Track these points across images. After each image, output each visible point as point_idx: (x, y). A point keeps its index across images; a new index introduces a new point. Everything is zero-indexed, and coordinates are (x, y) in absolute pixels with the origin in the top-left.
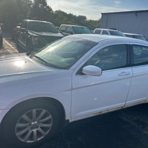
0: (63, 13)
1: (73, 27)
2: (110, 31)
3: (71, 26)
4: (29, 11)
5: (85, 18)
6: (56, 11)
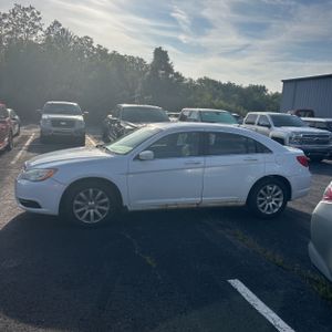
0: (214, 83)
2: (272, 117)
3: (198, 109)
6: (200, 80)
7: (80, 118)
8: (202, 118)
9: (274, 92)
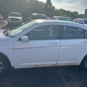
1: (59, 17)
4: (42, 9)
5: (77, 13)
6: (60, 9)
7: (21, 18)
8: (60, 19)
9: (80, 14)
